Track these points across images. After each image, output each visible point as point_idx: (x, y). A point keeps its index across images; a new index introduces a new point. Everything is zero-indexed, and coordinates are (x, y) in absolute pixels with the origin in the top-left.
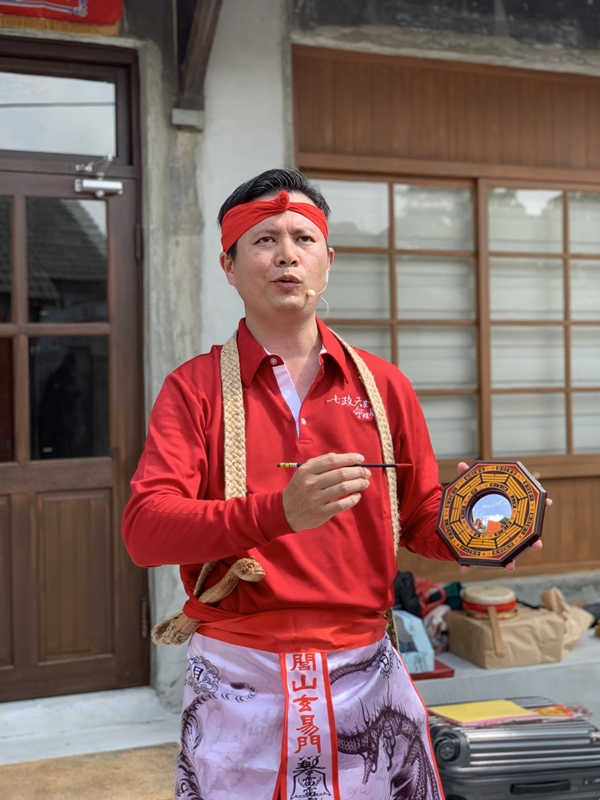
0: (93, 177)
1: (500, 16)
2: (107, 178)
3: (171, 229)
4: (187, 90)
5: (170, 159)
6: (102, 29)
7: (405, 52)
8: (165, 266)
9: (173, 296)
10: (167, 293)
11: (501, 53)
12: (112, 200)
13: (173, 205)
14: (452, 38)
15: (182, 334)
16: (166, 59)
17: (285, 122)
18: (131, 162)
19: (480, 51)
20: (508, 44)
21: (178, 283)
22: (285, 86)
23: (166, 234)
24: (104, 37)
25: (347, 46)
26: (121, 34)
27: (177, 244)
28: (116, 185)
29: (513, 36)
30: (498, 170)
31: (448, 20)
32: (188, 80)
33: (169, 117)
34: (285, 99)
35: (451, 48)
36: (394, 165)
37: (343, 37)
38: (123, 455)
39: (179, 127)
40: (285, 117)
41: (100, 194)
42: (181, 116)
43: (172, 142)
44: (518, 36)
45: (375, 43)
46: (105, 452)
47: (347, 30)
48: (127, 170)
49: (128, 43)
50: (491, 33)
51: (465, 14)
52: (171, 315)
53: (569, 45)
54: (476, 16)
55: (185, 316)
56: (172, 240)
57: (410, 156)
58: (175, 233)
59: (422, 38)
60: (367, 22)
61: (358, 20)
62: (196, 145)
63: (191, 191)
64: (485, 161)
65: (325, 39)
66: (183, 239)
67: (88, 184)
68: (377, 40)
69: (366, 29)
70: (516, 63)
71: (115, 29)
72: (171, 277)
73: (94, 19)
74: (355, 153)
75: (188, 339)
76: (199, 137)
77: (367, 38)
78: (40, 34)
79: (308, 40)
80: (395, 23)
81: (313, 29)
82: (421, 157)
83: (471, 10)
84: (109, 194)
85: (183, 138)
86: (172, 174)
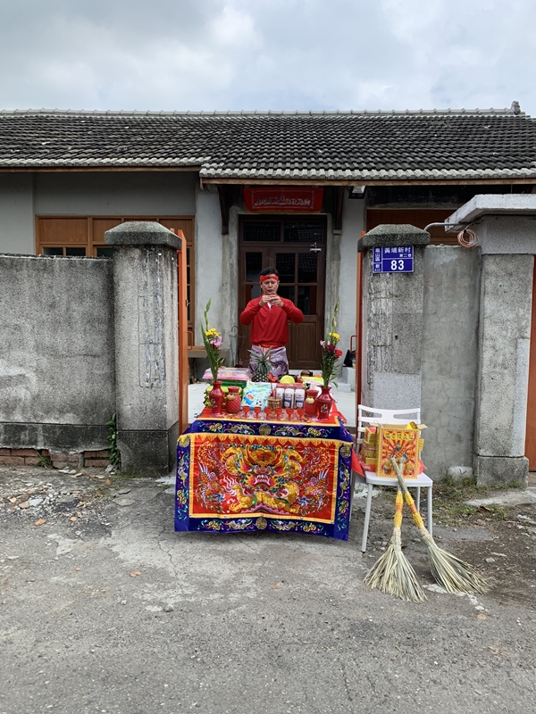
2: (317, 248)
3: (332, 260)
4: (338, 225)
5: (333, 242)
6: (317, 211)
7: (400, 209)
8: (330, 269)
11: (430, 206)
12: (319, 253)
13: (333, 254)
14: (414, 204)
15: (334, 286)
16: (333, 218)
18: (324, 243)
20: (433, 204)
23: (331, 262)
24: (317, 213)
25: (383, 209)
26: (322, 212)
28: (319, 249)
29: (435, 201)
32: (338, 223)
33: (333, 232)
38: (319, 315)
39: (335, 234)
41: (315, 251)
42: (335, 232)
43: (333, 238)
46: (315, 314)
47: (383, 205)
48: (323, 245)
49: (324, 214)
52: (331, 281)
55: (335, 281)
56: (333, 263)
62: (340, 238)
63: (338, 250)
65: (377, 208)
66: (335, 262)
67: (313, 249)
68: (392, 207)
71: (320, 211)
73: (314, 210)
76: (341, 236)
78: (303, 214)
79: (372, 208)
81: (372, 205)
84: (318, 251)
85: (336, 236)
86: (333, 246)
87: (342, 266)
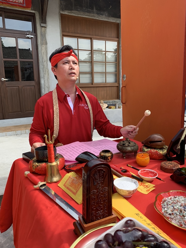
0: (29, 35)
1: (95, 10)
2: (31, 35)
3: (42, 44)
4: (44, 20)
5: (41, 32)
6: (28, 9)
7: (79, 16)
8: (41, 50)
9: (43, 55)
10: (42, 55)
11: (95, 17)
12: (32, 39)
13: (42, 40)
14: (87, 14)
16: (39, 15)
17: (60, 27)
18: (35, 33)
19: (91, 16)
20: (96, 15)
21: (43, 53)
22: (60, 20)
23: (41, 45)
24: (29, 10)
25: (70, 14)
26: (32, 10)
27: (43, 46)
28: (33, 36)
29: (97, 14)
30: (95, 37)
31: (86, 10)
32: (43, 18)
33: (41, 25)
34: (60, 23)
35: (87, 15)
36: (78, 35)
37: (69, 12)
38: (36, 81)
40: (60, 26)
41: (30, 38)
43: (41, 30)
44: (98, 14)
45: (74, 14)
46: (34, 80)
47: (70, 11)
49: (33, 12)
50: (93, 13)
51: (89, 10)
52: (43, 58)
53: (106, 16)
54: (91, 10)
56: (42, 46)
58: (43, 45)
59: (82, 13)
60: (73, 10)
61: (71, 10)
62: (45, 30)
63: (45, 38)
64: (93, 35)
65: (66, 13)
66: (44, 46)
69: (73, 11)
70: (97, 19)
71: (30, 9)
72: (42, 52)
73: (27, 7)
74: (72, 33)
75: (46, 62)
76: (46, 28)
77: (73, 13)
78: (18, 9)
79: (63, 13)
80: (78, 10)
81: (64, 11)
82: (82, 34)
83: (90, 9)
84: (32, 38)
85: (43, 28)
86: (41, 35)
87: (48, 48)
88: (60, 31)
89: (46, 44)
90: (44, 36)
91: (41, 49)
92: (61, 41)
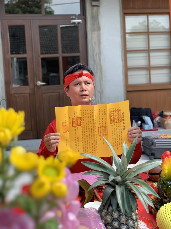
0: (75, 19)
2: (78, 19)
3: (93, 30)
5: (92, 14)
8: (92, 39)
9: (94, 46)
10: (92, 45)
12: (80, 24)
13: (93, 25)
15: (96, 55)
17: (120, 2)
18: (84, 15)
28: (80, 21)
33: (92, 3)
39: (94, 6)
41: (77, 23)
42: (94, 3)
43: (92, 10)
48: (83, 17)
52: (93, 51)
55: (97, 50)
56: (93, 33)
57: (152, 8)
62: (98, 10)
63: (97, 21)
66: (96, 32)
67: (74, 21)
72: (93, 42)
74: (138, 8)
75: (98, 56)
76: (99, 8)
85: (95, 8)
86: (93, 17)
87: (102, 35)
88: (120, 9)
89: (99, 29)
90: (96, 18)
91: (92, 37)
92: (121, 23)
